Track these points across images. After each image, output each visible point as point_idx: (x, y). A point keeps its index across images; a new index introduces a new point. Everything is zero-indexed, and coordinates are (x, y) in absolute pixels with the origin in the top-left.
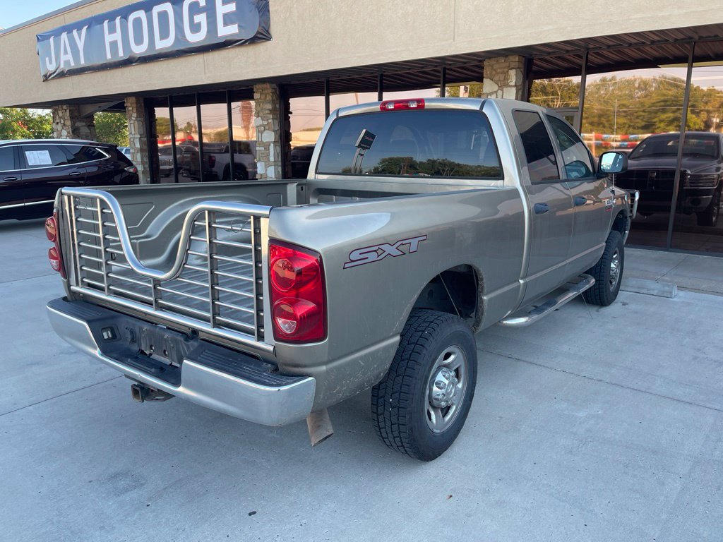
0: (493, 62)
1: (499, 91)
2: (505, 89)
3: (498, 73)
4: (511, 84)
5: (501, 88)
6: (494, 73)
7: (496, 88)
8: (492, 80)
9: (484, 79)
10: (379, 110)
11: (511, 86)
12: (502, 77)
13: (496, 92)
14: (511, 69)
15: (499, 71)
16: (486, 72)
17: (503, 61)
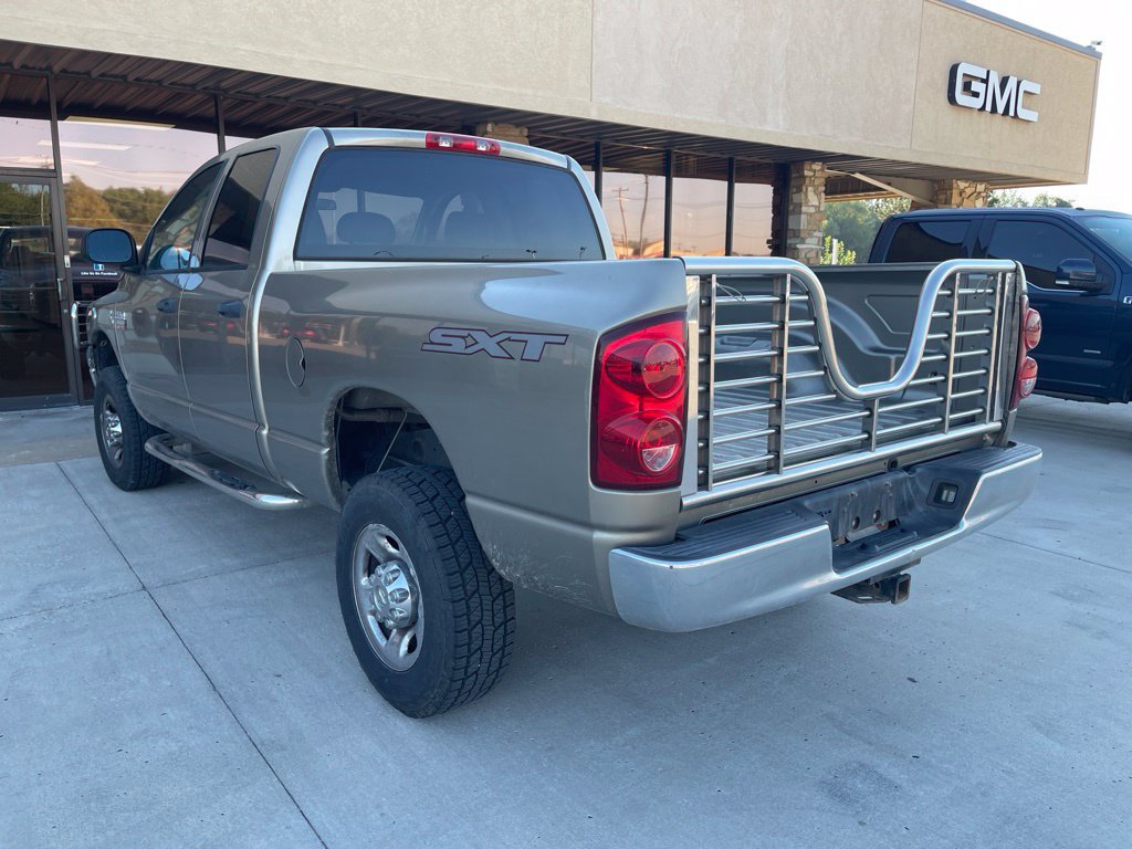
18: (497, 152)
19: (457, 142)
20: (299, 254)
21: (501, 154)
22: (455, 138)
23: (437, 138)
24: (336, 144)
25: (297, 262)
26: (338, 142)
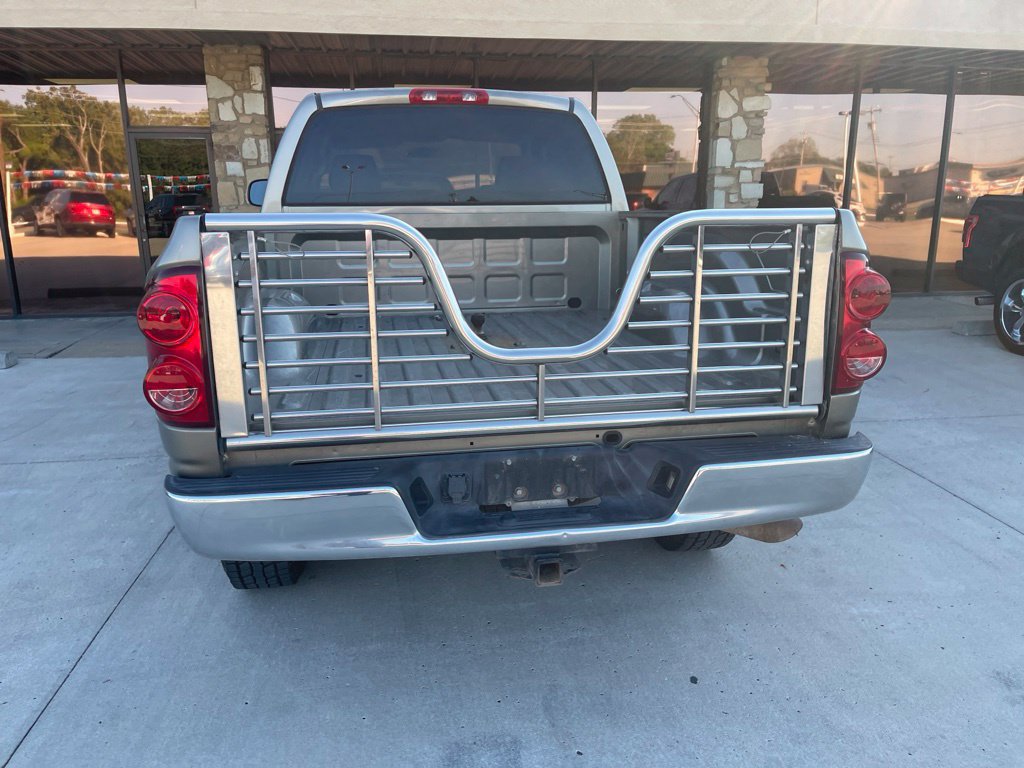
0: (218, 50)
1: (236, 97)
2: (245, 94)
3: (229, 69)
4: (255, 88)
5: (239, 92)
6: (222, 68)
7: (230, 92)
8: (221, 78)
9: (207, 77)
10: (408, 102)
11: (256, 92)
12: (238, 75)
13: (231, 98)
14: (253, 65)
15: (230, 65)
16: (209, 64)
17: (236, 51)
18: (486, 100)
19: (441, 96)
20: (288, 200)
21: (489, 103)
22: (439, 92)
23: (420, 92)
24: (324, 106)
25: (285, 207)
26: (326, 104)
